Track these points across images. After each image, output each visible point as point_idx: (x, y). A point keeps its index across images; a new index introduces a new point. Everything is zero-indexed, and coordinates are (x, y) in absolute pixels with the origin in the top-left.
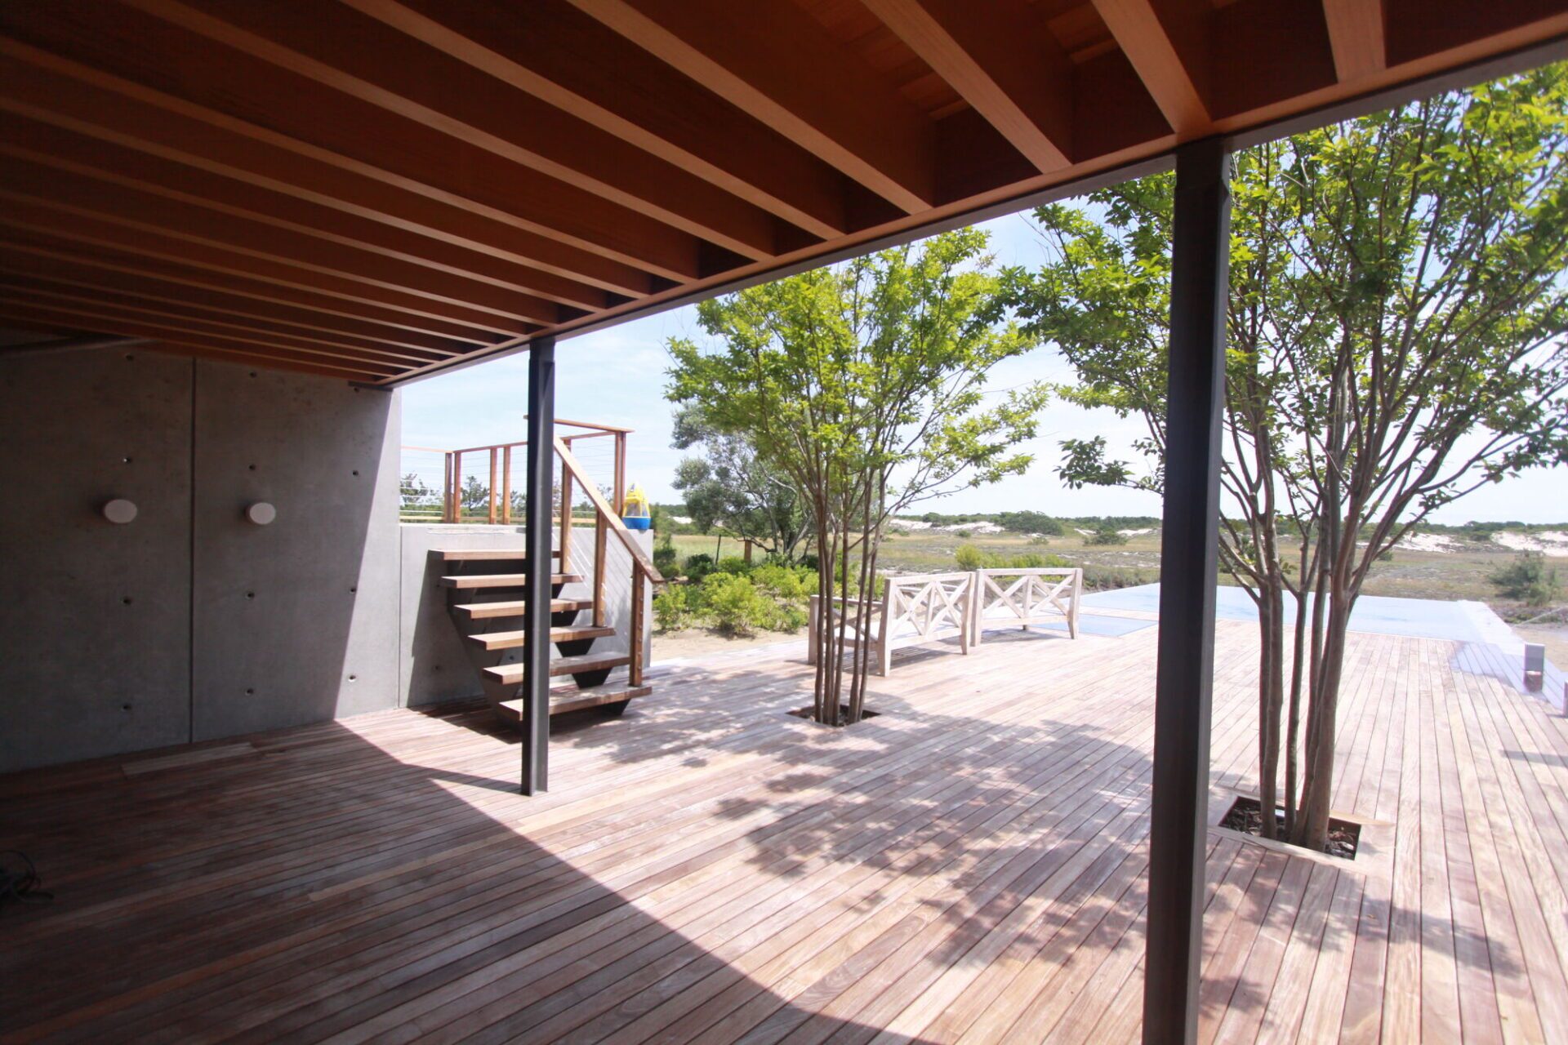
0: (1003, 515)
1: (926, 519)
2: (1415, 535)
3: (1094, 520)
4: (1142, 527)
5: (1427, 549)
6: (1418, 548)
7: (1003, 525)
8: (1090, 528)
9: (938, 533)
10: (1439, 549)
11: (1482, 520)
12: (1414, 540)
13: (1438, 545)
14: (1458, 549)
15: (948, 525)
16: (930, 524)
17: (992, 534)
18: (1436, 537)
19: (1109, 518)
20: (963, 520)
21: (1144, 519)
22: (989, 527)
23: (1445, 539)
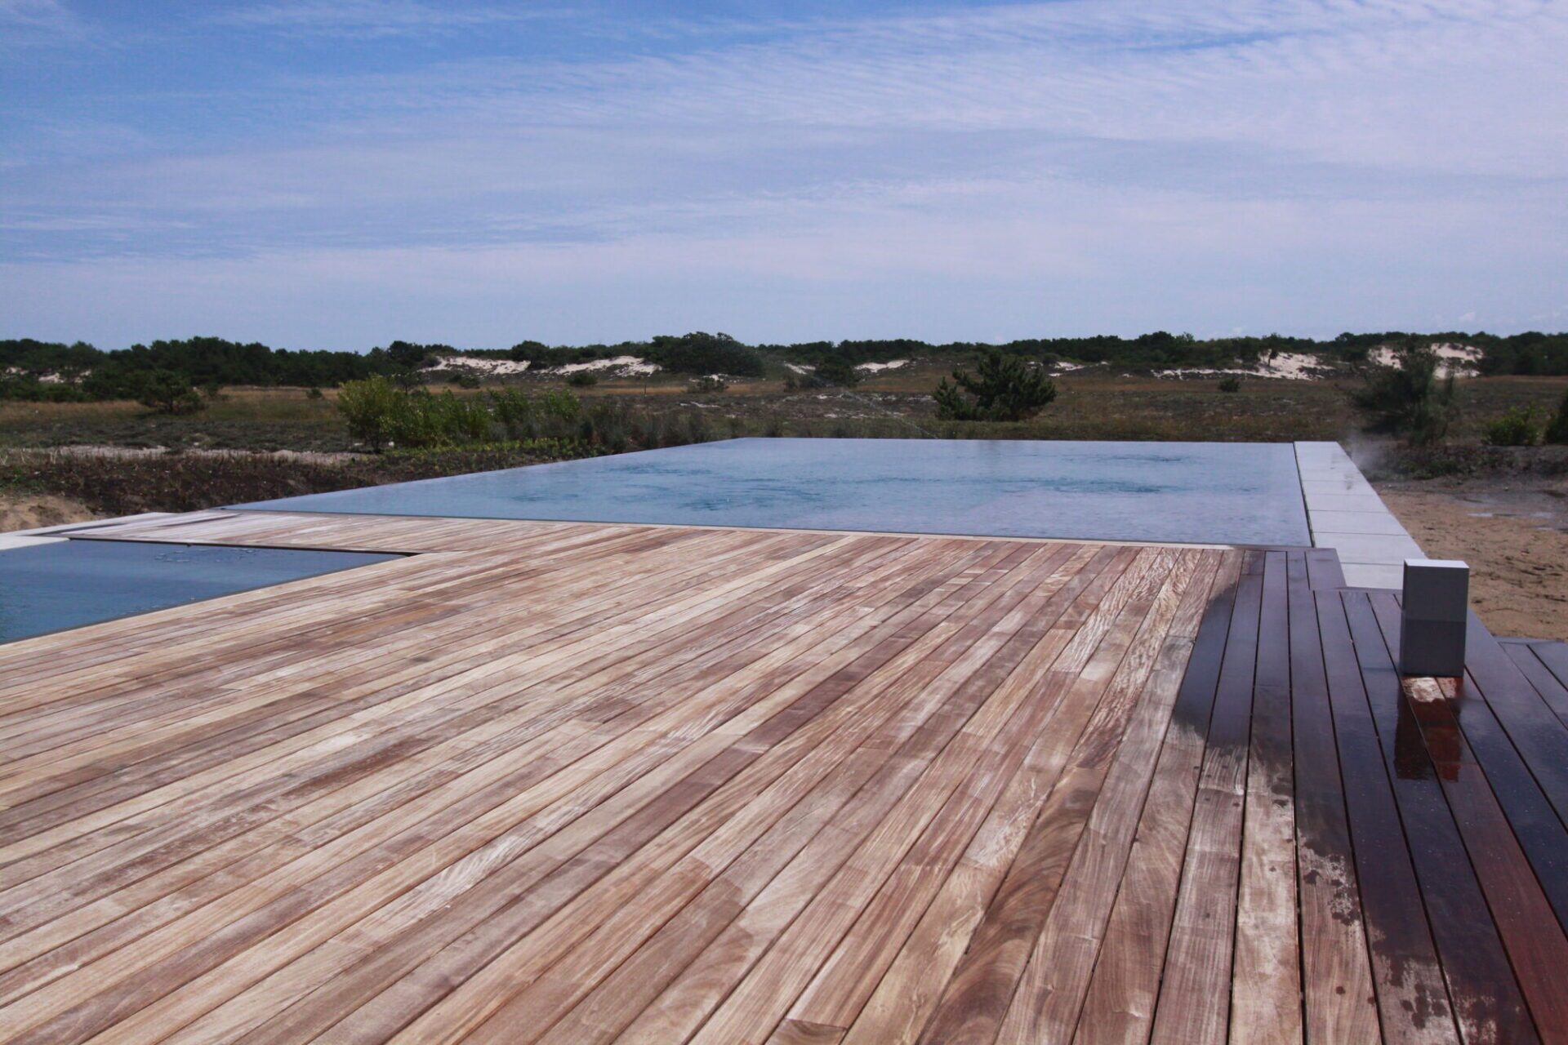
0: (660, 342)
1: (517, 354)
2: (1273, 356)
3: (823, 347)
4: (895, 357)
5: (1289, 376)
6: (1278, 375)
7: (656, 361)
8: (810, 363)
9: (542, 379)
10: (1303, 376)
11: (1357, 332)
12: (1273, 363)
13: (1302, 369)
14: (1325, 373)
15: (562, 365)
16: (524, 365)
17: (640, 377)
18: (1300, 357)
19: (846, 344)
20: (589, 354)
21: (900, 343)
22: (636, 365)
23: (1310, 361)
